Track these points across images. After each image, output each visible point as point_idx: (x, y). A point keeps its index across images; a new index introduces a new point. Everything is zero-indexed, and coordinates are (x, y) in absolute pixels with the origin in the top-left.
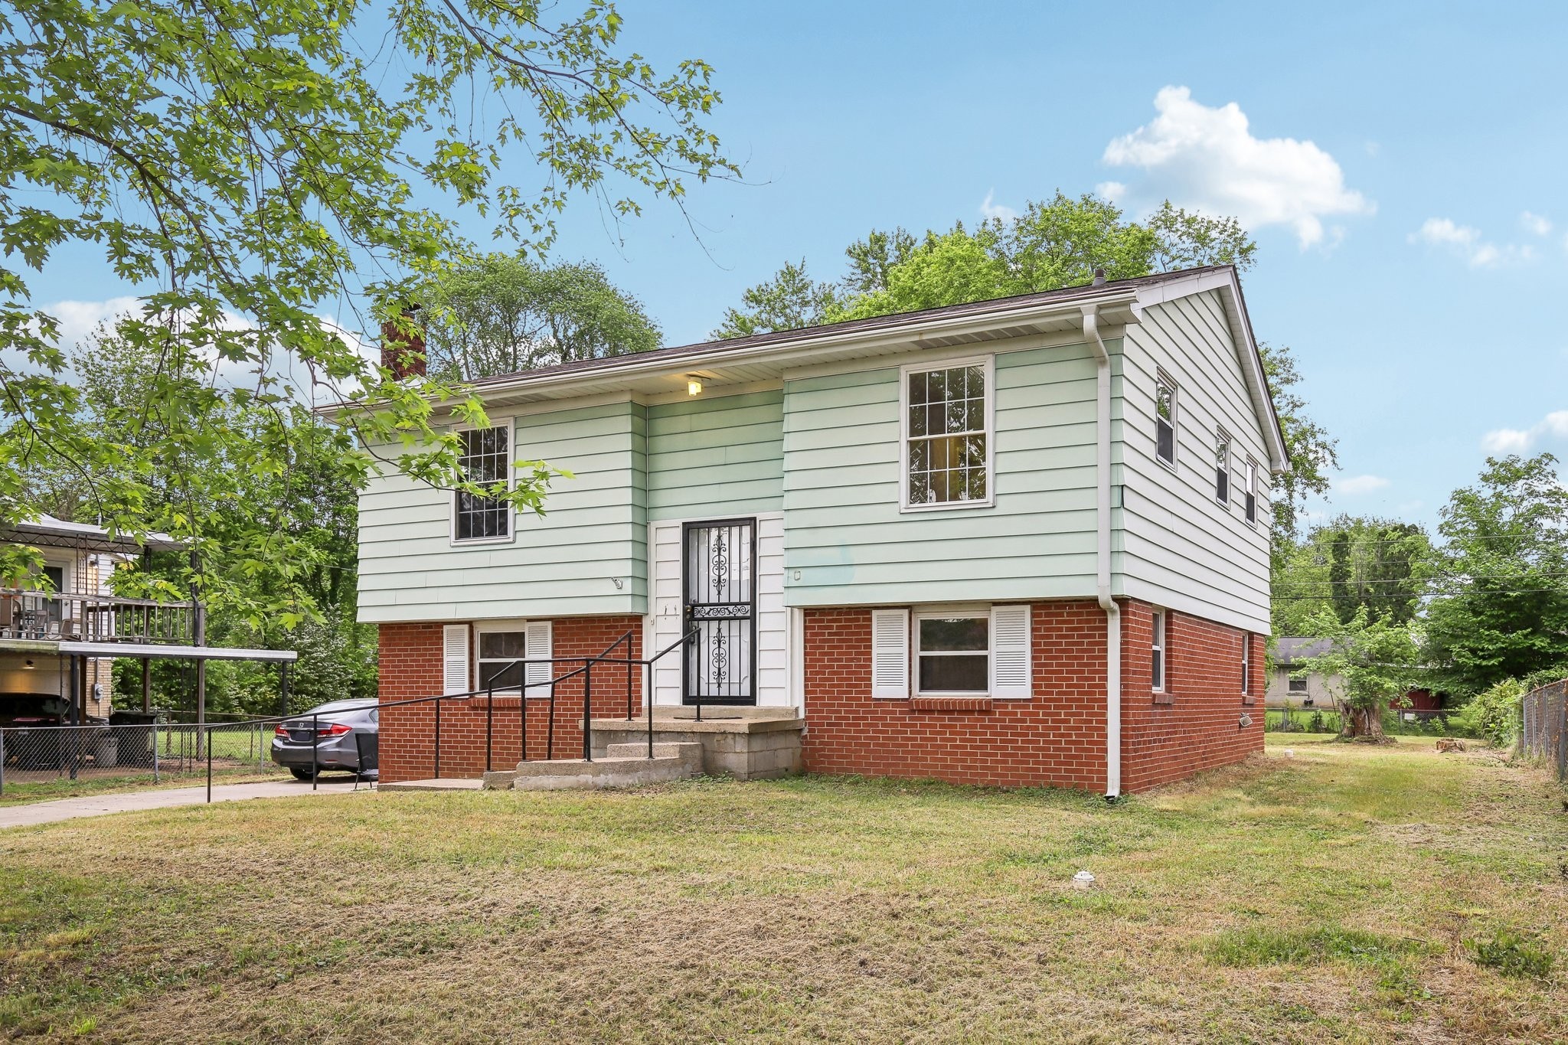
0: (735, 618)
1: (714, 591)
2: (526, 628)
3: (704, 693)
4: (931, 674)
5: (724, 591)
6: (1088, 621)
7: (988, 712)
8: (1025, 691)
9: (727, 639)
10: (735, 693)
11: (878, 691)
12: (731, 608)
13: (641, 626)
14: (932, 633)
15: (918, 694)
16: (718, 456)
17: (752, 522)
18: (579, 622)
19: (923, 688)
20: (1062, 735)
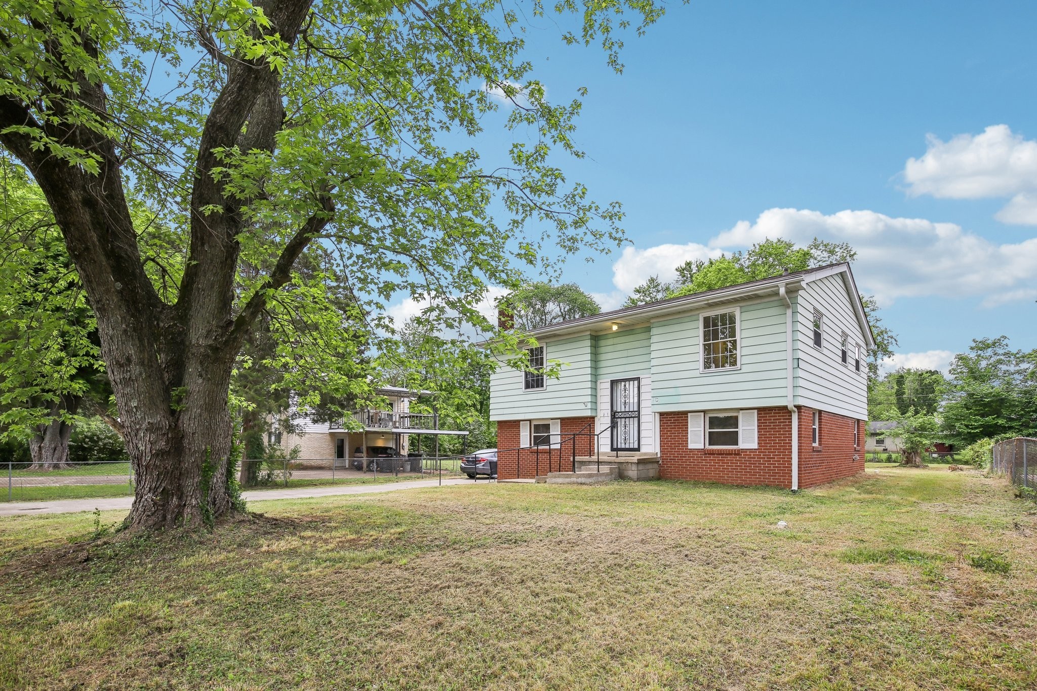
0: (632, 417)
1: (623, 407)
2: (550, 422)
3: (619, 447)
4: (713, 439)
5: (627, 407)
6: (783, 416)
7: (738, 454)
8: (755, 446)
9: (628, 426)
10: (632, 447)
11: (691, 446)
12: (630, 413)
13: (594, 421)
14: (714, 422)
15: (708, 447)
16: (625, 354)
17: (638, 379)
18: (571, 419)
19: (710, 444)
20: (772, 464)
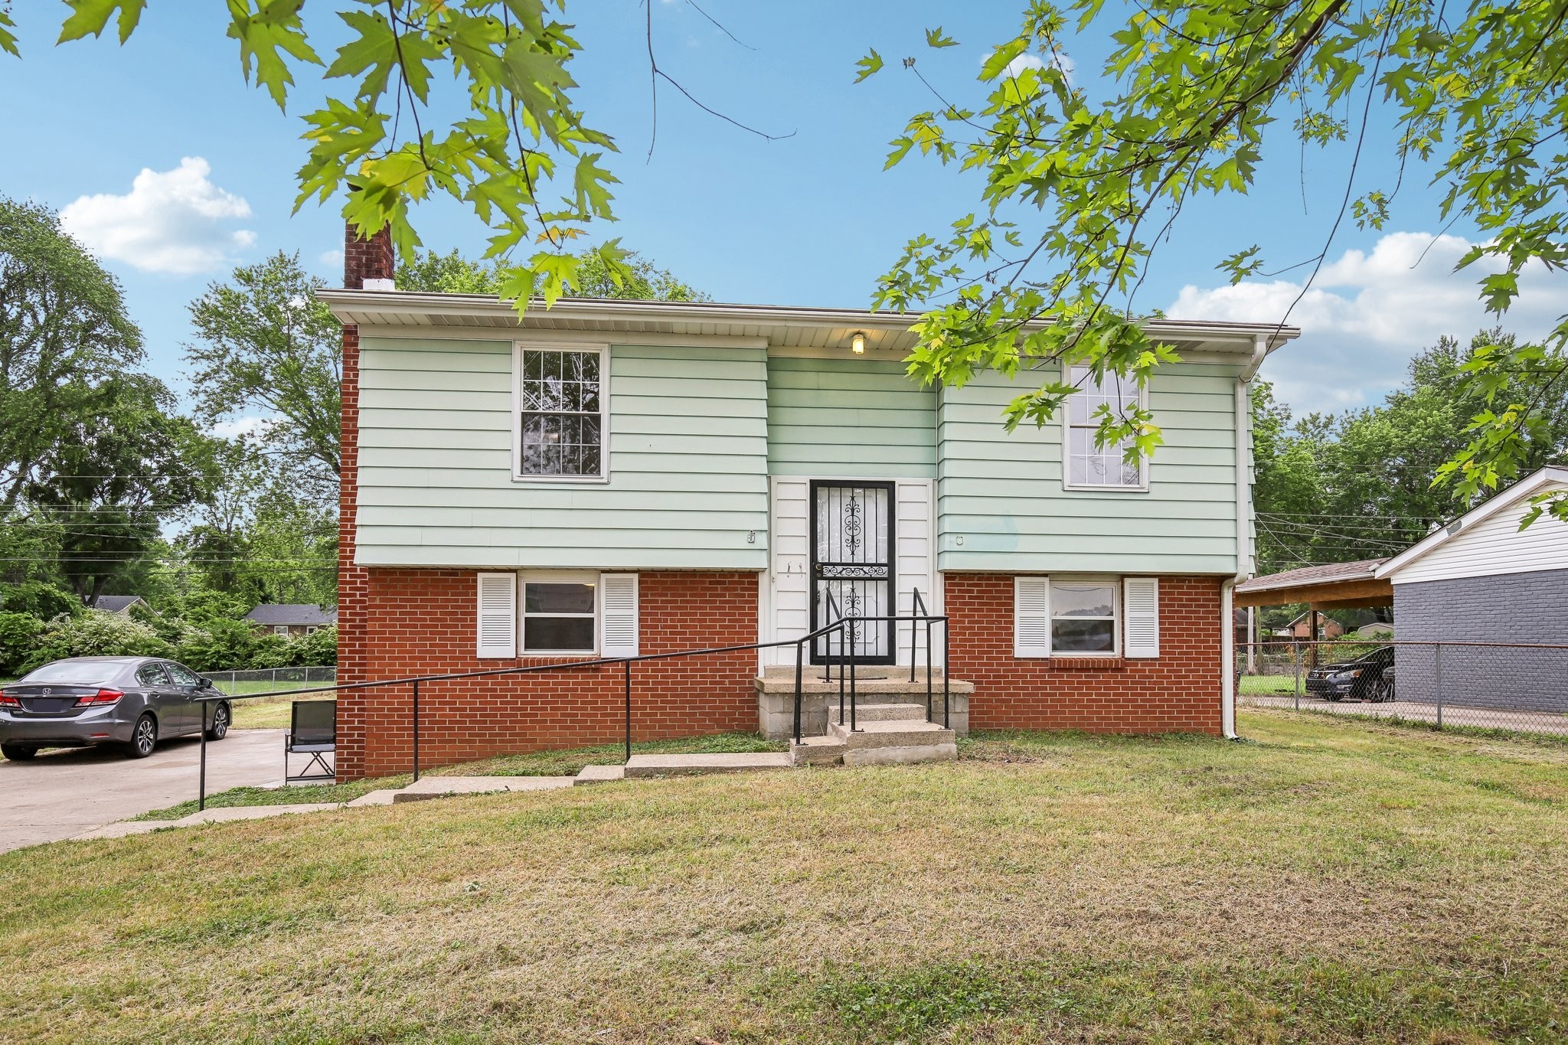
0: (871, 579)
1: (847, 551)
5: (859, 551)
6: (1203, 594)
7: (1121, 670)
8: (1154, 652)
9: (862, 599)
10: (871, 652)
11: (1021, 651)
12: (866, 569)
13: (757, 583)
16: (850, 418)
17: (889, 487)
18: (675, 576)
20: (1183, 689)
